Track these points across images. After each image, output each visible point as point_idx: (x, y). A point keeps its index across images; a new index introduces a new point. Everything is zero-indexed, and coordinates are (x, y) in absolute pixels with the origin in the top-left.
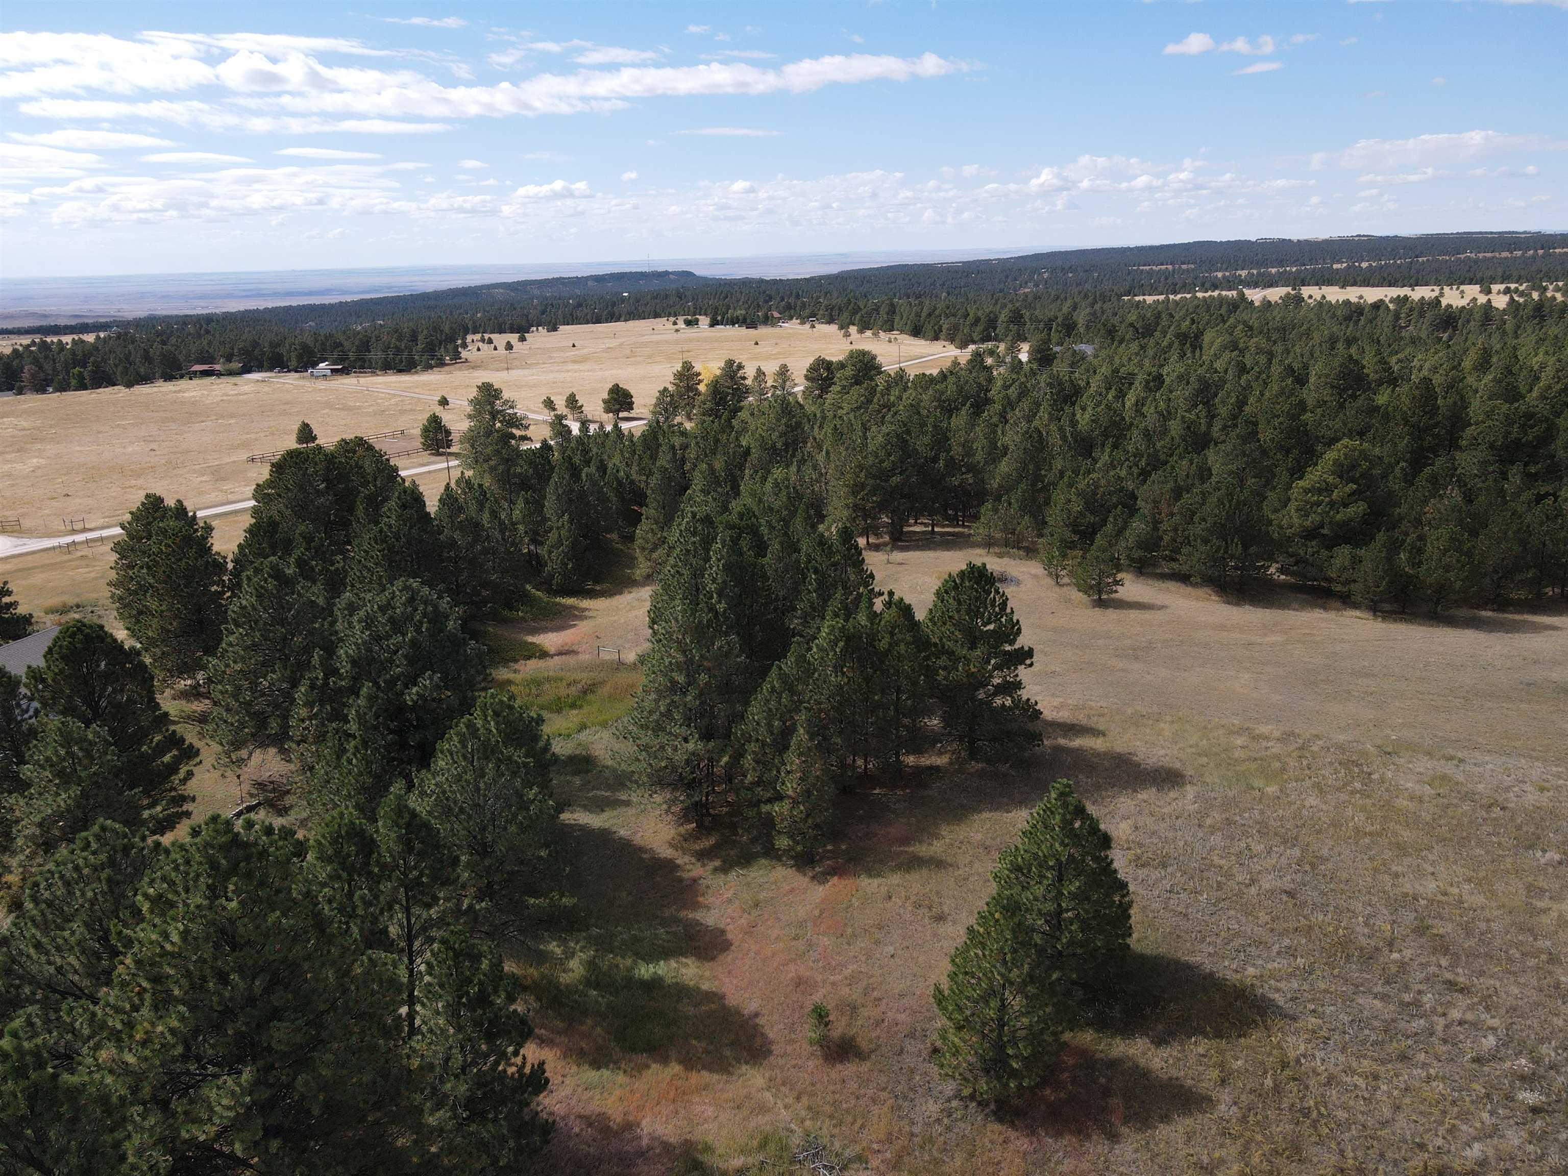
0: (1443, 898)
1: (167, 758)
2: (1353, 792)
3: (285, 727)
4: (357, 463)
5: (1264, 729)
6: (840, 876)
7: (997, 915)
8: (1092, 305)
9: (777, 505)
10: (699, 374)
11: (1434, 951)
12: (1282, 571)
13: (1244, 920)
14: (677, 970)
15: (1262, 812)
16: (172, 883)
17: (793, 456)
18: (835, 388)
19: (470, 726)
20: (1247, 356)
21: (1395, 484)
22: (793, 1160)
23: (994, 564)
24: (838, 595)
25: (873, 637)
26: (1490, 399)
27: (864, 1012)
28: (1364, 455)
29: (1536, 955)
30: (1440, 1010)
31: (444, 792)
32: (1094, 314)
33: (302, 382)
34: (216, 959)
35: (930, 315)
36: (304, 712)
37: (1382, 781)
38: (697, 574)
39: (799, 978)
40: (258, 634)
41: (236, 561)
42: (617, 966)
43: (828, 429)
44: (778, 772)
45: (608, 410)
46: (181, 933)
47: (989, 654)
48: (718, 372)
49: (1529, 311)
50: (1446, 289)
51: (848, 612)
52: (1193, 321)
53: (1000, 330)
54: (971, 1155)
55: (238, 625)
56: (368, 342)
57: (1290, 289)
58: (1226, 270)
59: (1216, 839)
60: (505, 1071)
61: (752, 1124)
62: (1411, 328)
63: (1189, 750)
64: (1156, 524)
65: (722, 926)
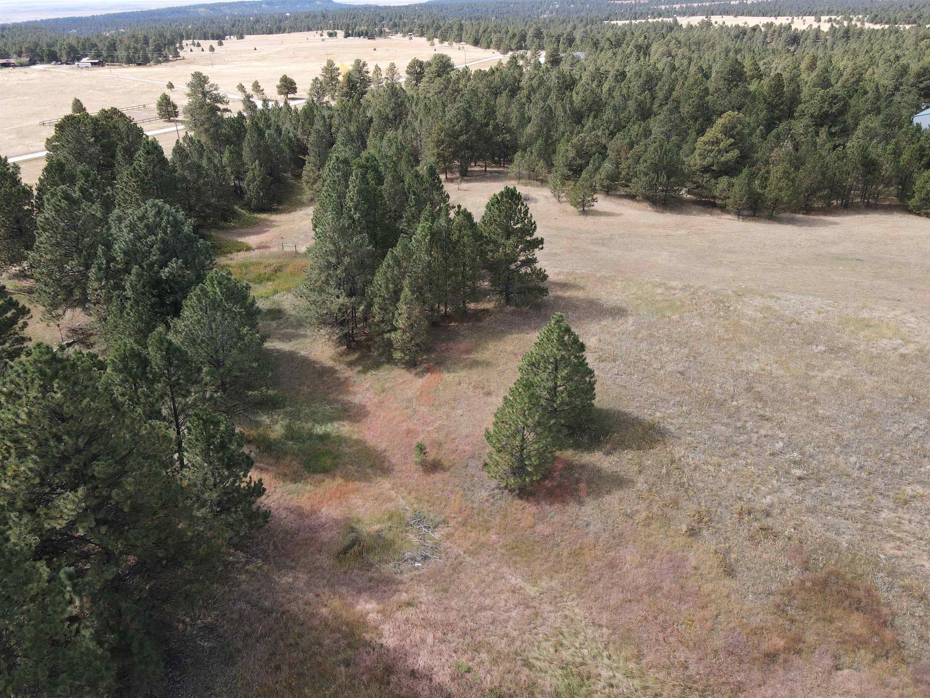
0: (763, 372)
1: (9, 314)
2: (719, 317)
3: (84, 294)
4: (114, 126)
5: (673, 284)
6: (432, 373)
7: (520, 390)
8: (585, 26)
9: (390, 153)
10: (338, 69)
11: (755, 400)
12: (689, 192)
13: (656, 388)
14: (338, 428)
15: (669, 330)
16: (17, 385)
17: (400, 123)
18: (425, 79)
19: (202, 290)
20: (677, 60)
21: (756, 139)
22: (408, 524)
23: (522, 190)
24: (428, 207)
25: (449, 233)
26: (814, 86)
27: (446, 446)
28: (739, 121)
29: (807, 400)
30: (755, 430)
31: (190, 330)
32: (585, 32)
33: (71, 72)
34: (51, 427)
35: (484, 32)
36: (96, 285)
37: (735, 310)
38: (342, 196)
39: (409, 429)
40: (59, 236)
41: (39, 190)
42: (303, 428)
43: (421, 105)
44: (393, 314)
45: (281, 93)
46: (26, 413)
47: (518, 242)
48: (351, 68)
49: (840, 34)
50: (795, 18)
51: (434, 217)
52: (645, 37)
53: (528, 42)
54: (505, 516)
55: (45, 230)
56: (115, 44)
57: (704, 17)
58: (667, 4)
59: (644, 345)
60: (240, 486)
61: (384, 507)
62: (773, 43)
63: (631, 297)
64: (618, 164)
65: (363, 403)
